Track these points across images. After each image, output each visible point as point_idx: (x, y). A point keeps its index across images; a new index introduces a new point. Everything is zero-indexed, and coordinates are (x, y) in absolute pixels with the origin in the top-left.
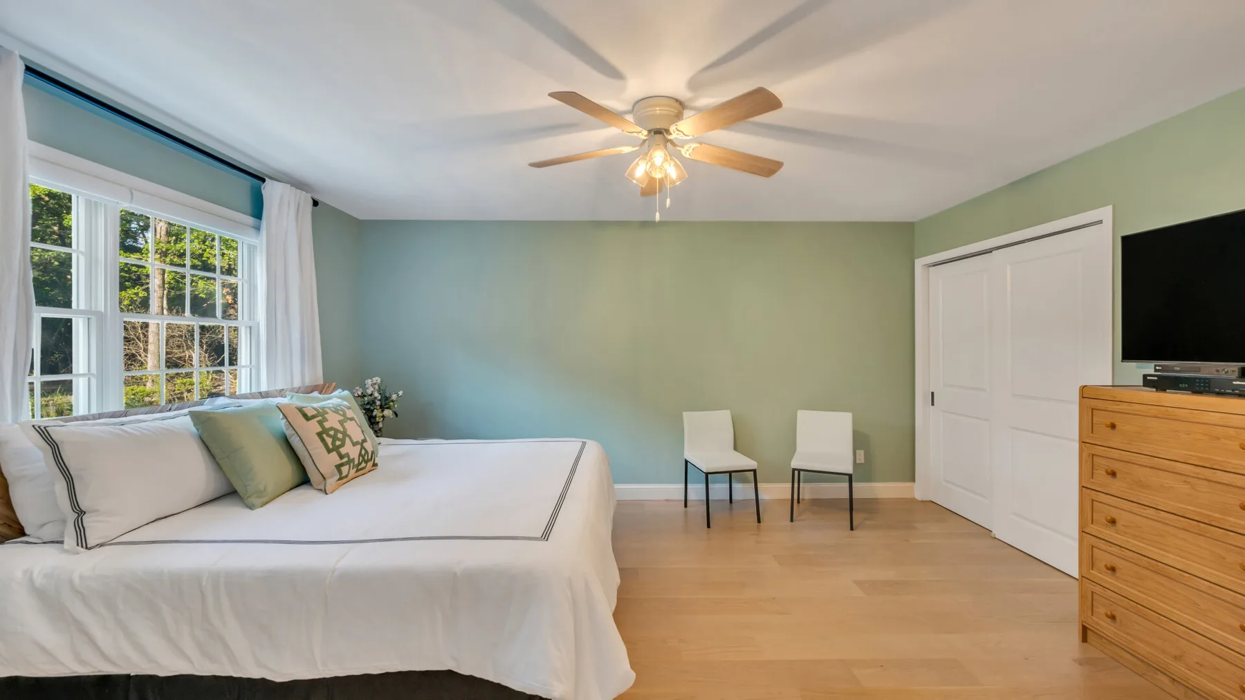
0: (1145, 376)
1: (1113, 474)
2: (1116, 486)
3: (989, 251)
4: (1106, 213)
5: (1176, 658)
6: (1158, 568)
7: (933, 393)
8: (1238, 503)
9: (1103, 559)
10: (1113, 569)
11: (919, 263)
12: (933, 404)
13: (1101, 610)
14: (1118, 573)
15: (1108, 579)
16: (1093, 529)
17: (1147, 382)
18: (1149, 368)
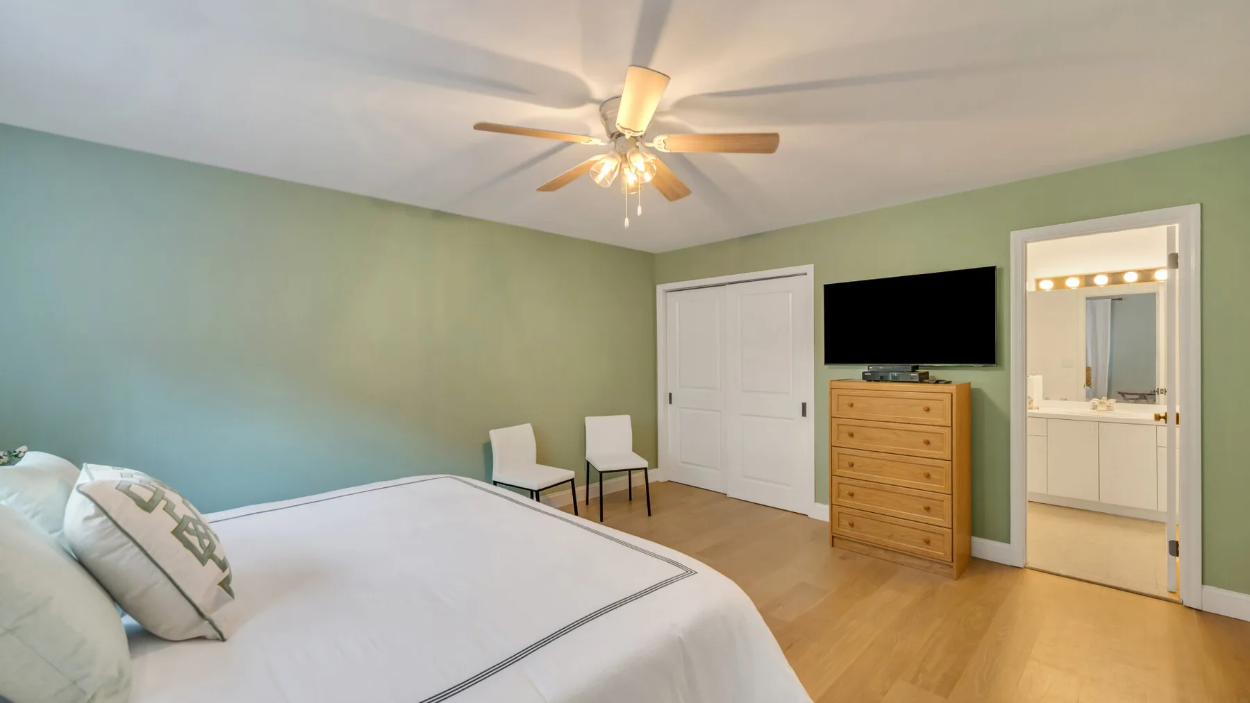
0: (864, 373)
1: (852, 435)
2: (854, 443)
3: (724, 285)
4: (809, 269)
5: (890, 537)
6: (879, 487)
7: (670, 394)
8: (922, 440)
9: (845, 490)
10: (852, 495)
11: (660, 289)
12: (670, 403)
13: (845, 522)
14: (855, 497)
15: (850, 502)
16: (839, 472)
17: (866, 378)
18: (864, 368)
